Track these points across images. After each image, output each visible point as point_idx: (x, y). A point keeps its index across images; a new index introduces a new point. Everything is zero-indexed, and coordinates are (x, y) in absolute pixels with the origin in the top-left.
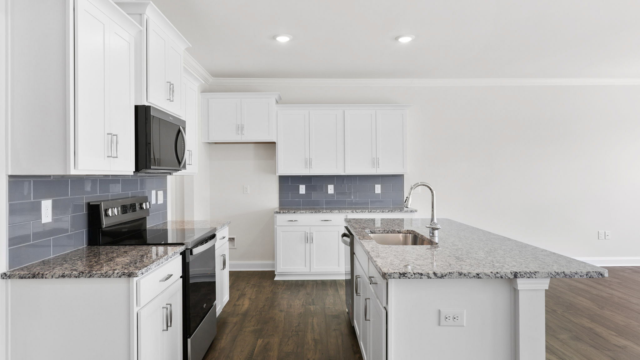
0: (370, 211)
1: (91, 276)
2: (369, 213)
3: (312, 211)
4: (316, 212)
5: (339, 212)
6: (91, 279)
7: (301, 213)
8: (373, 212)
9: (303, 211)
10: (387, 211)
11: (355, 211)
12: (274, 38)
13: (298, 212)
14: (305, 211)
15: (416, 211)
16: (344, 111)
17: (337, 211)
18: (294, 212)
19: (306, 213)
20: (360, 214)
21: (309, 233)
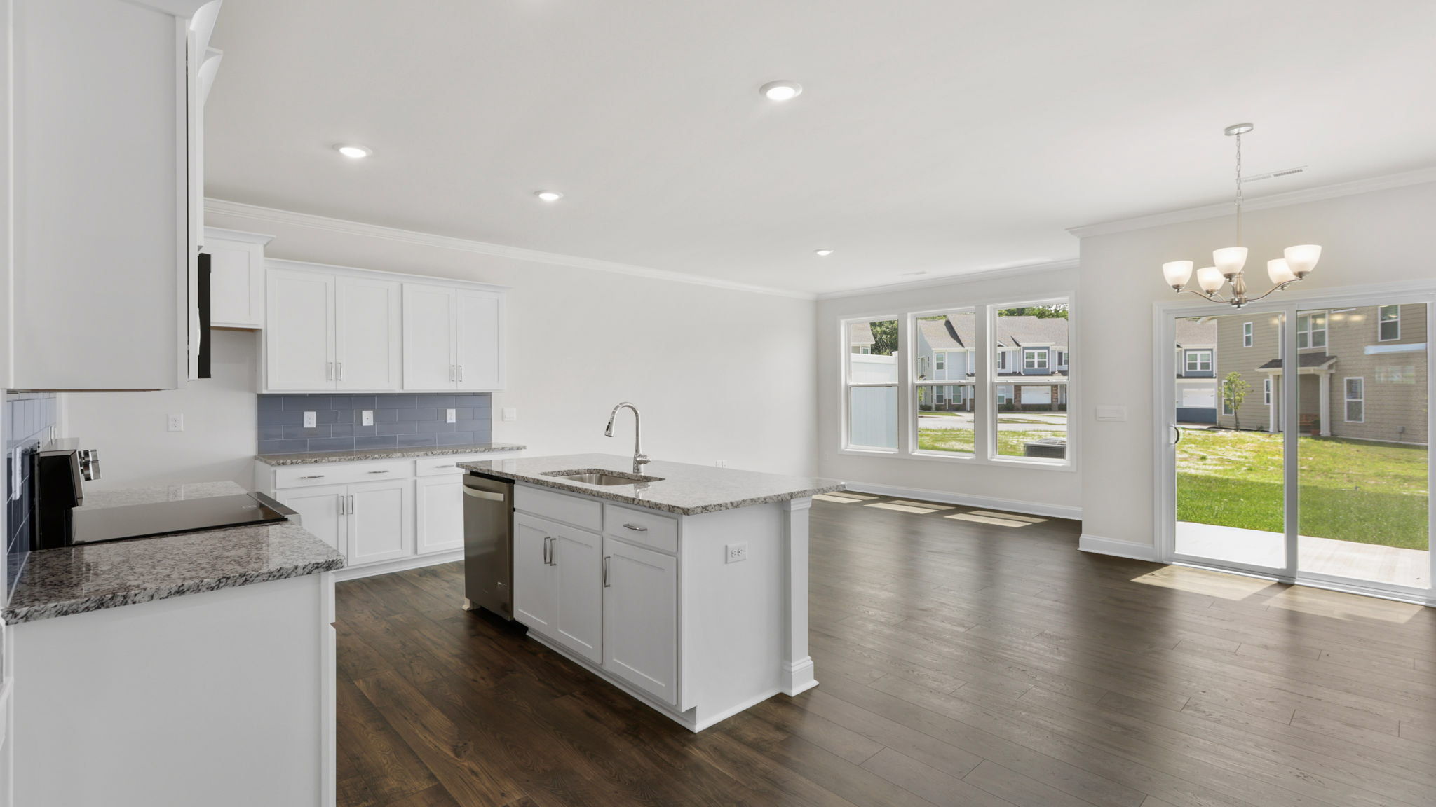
0: (455, 451)
1: (246, 580)
2: (454, 455)
3: (352, 457)
4: (359, 459)
5: (404, 456)
6: (247, 587)
7: (329, 462)
8: (461, 453)
9: (334, 459)
10: (482, 450)
11: (430, 453)
12: (336, 146)
13: (324, 461)
14: (337, 458)
15: (525, 447)
16: (402, 285)
17: (399, 454)
18: (316, 462)
19: (339, 461)
20: (439, 456)
21: (345, 496)
